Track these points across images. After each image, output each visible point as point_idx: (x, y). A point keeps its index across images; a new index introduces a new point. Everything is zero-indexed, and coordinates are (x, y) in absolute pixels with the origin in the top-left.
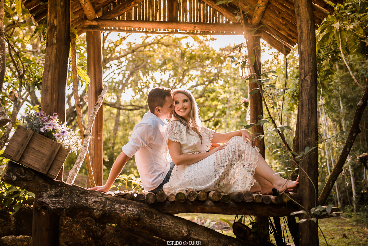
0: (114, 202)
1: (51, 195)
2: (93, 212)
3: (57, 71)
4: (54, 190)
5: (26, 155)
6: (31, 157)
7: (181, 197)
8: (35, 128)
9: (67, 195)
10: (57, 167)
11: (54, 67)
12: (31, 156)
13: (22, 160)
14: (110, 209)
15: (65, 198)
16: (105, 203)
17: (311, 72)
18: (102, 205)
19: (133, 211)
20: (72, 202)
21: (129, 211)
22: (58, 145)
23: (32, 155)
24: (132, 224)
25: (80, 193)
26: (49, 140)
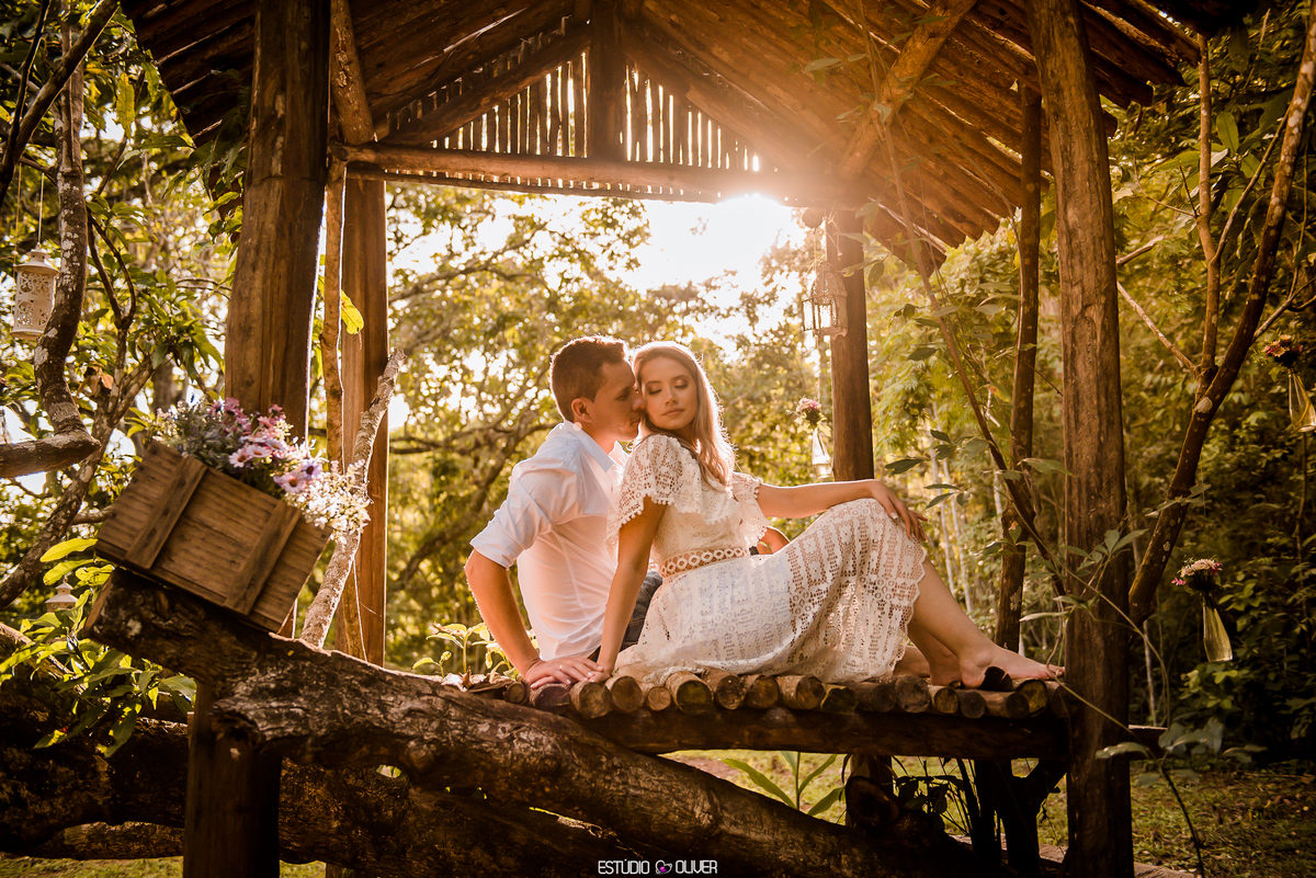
0: (472, 712)
1: (261, 690)
2: (404, 746)
3: (283, 270)
4: (273, 671)
5: (177, 546)
6: (195, 556)
7: (697, 695)
8: (211, 454)
9: (317, 688)
10: (285, 590)
11: (273, 250)
12: (194, 551)
13: (164, 566)
14: (463, 736)
15: (310, 699)
16: (444, 715)
17: (1104, 294)
18: (435, 725)
19: (538, 743)
20: (333, 715)
21: (526, 745)
22: (289, 513)
23: (198, 548)
24: (534, 788)
25: (360, 682)
26: (258, 497)
